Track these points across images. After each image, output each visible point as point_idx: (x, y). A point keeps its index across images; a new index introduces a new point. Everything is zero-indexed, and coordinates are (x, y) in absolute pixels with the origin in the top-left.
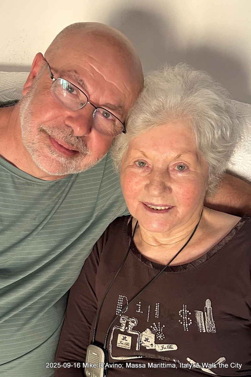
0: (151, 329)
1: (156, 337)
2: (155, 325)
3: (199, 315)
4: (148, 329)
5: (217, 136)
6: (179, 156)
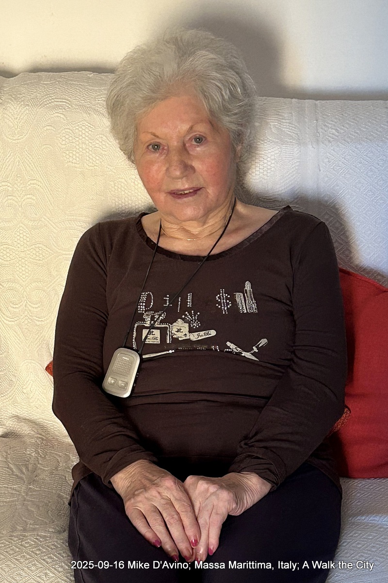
0: (183, 319)
1: (189, 326)
2: (188, 314)
3: (239, 297)
4: (179, 320)
5: (226, 97)
6: (191, 128)
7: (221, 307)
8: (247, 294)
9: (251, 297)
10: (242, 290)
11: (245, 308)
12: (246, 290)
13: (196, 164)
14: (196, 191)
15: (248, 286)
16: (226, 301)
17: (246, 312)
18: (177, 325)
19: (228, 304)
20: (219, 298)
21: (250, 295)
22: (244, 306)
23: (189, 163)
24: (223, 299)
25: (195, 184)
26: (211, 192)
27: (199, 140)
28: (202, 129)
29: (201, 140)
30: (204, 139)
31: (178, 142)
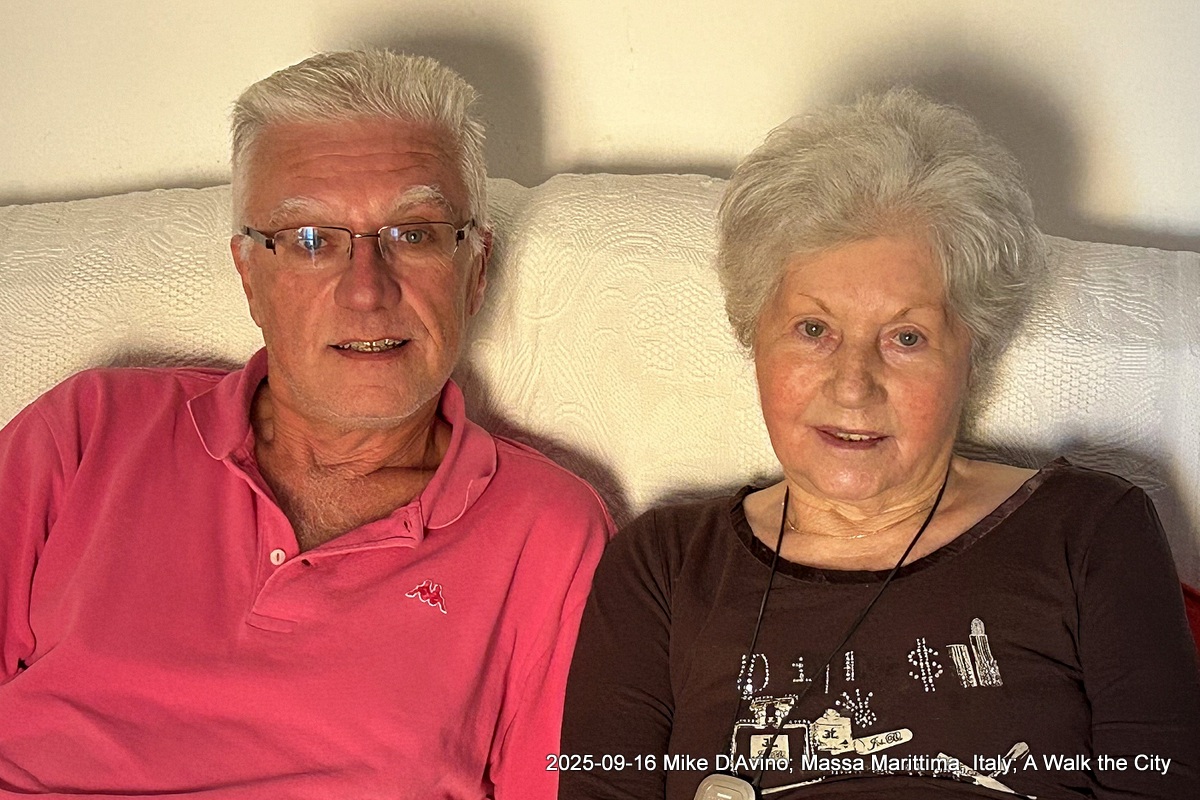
0: (838, 709)
1: (853, 722)
2: (848, 698)
3: (959, 653)
4: (830, 711)
5: (990, 266)
6: (904, 313)
7: (921, 676)
8: (976, 645)
9: (985, 652)
10: (965, 638)
11: (973, 677)
12: (974, 638)
13: (893, 387)
14: (876, 440)
15: (978, 629)
16: (931, 664)
17: (975, 685)
18: (825, 722)
19: (934, 670)
20: (916, 658)
21: (984, 647)
22: (971, 672)
23: (880, 380)
24: (924, 661)
25: (878, 427)
26: (905, 448)
27: (911, 339)
28: (924, 319)
29: (912, 340)
30: (920, 339)
31: (867, 333)
